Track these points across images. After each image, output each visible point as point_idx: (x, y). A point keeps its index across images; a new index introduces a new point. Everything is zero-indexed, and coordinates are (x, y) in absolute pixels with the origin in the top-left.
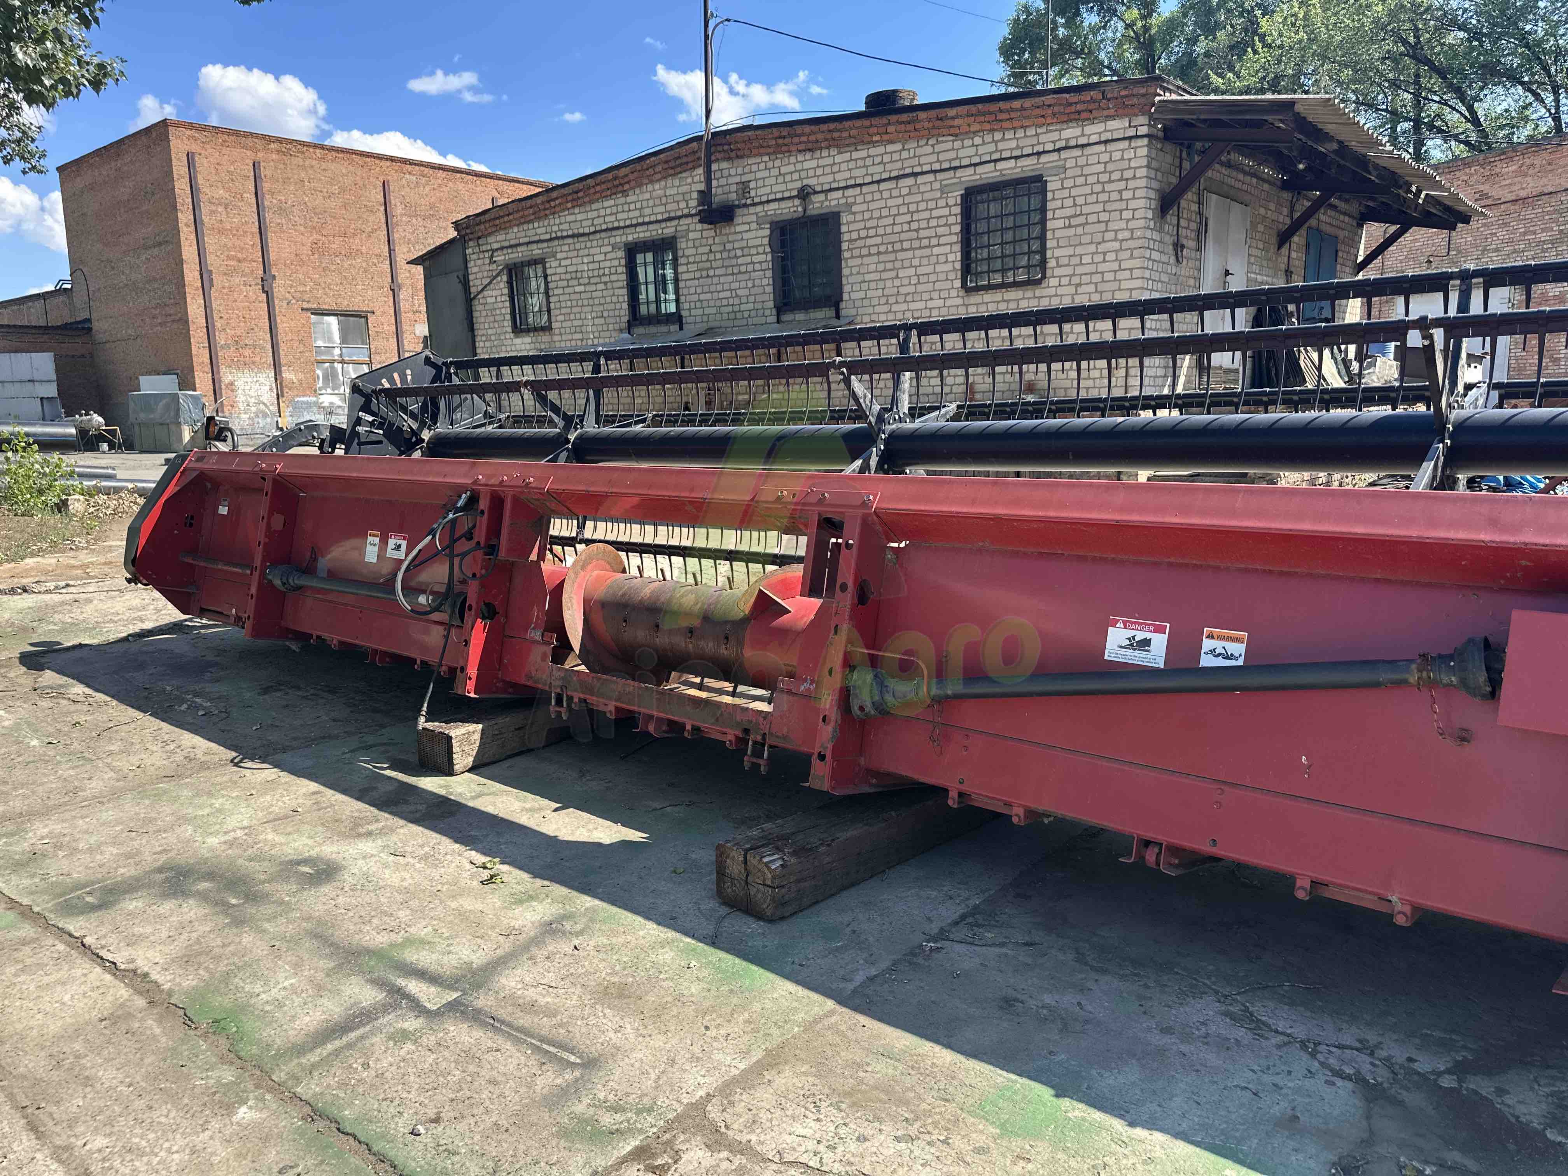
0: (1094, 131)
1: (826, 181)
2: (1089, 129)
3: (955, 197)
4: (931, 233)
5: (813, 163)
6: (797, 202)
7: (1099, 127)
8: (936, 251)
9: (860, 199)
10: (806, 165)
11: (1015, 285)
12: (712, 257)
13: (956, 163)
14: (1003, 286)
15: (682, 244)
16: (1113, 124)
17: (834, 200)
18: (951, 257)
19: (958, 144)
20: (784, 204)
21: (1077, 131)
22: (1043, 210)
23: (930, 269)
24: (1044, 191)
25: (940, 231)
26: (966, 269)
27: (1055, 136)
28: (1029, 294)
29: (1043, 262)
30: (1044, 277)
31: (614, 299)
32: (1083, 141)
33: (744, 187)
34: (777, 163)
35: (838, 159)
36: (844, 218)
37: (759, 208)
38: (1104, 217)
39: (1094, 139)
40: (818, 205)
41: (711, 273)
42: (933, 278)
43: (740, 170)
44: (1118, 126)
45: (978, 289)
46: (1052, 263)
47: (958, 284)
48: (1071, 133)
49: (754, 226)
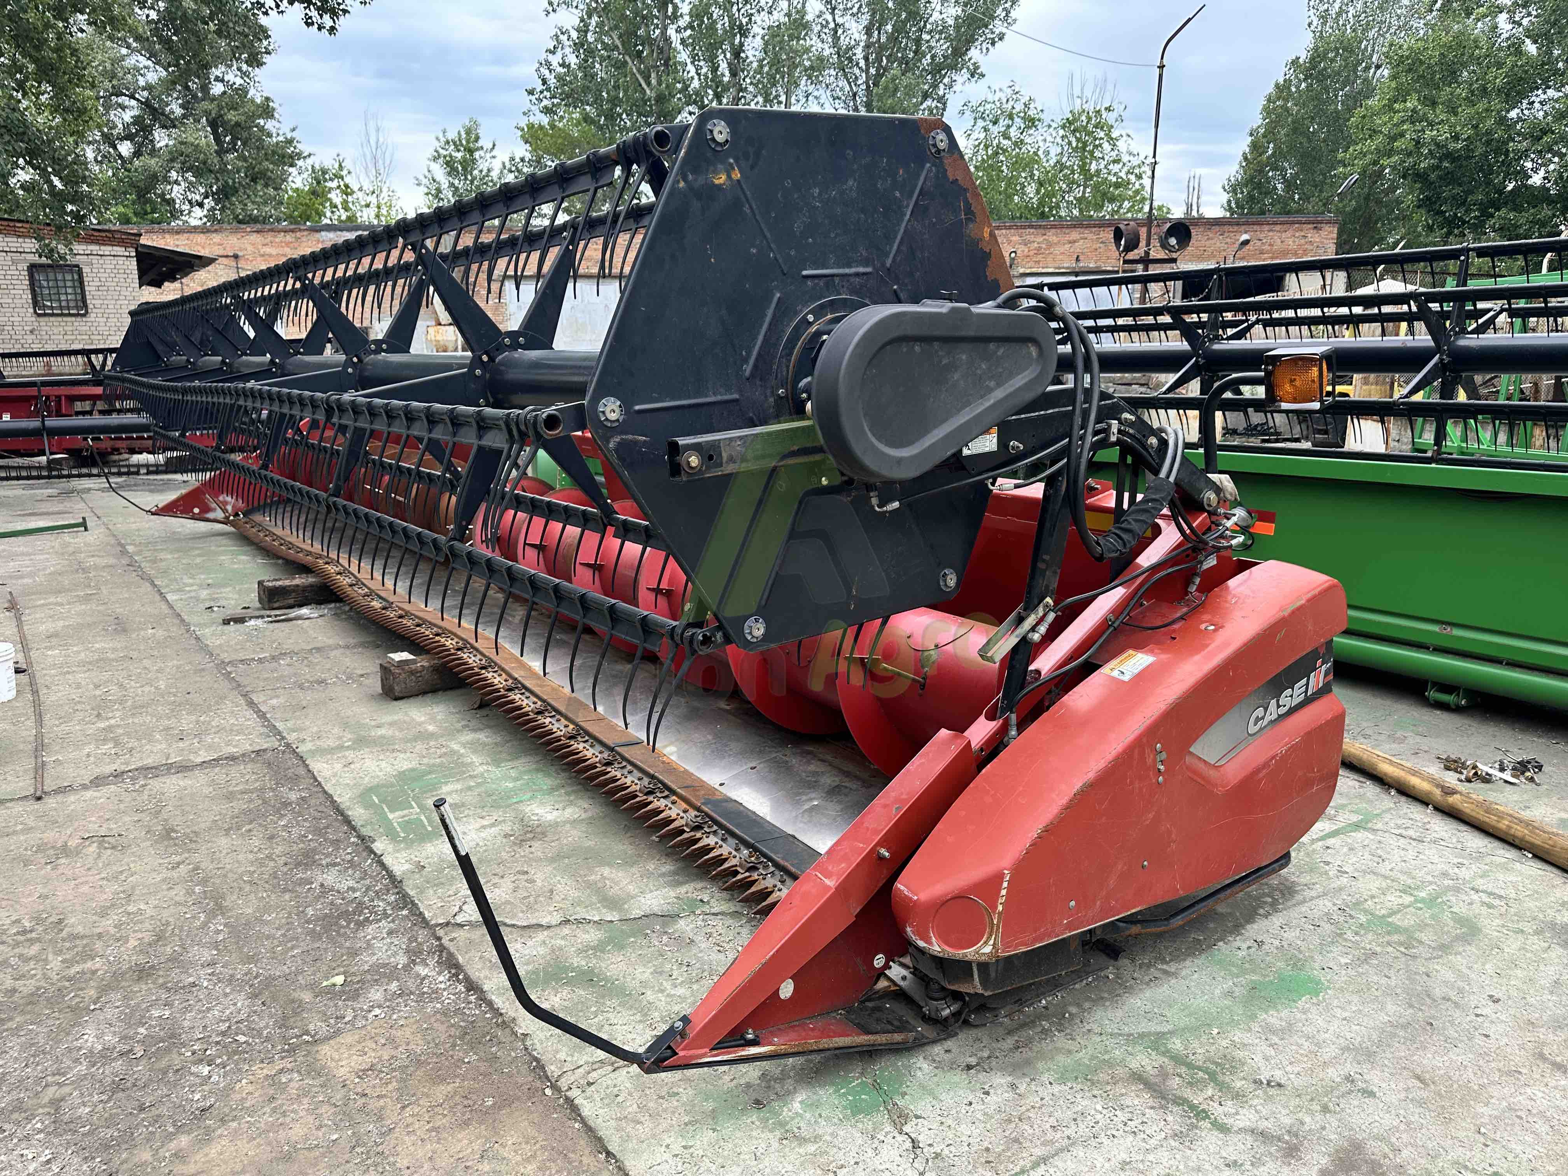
0: (107, 250)
2: (102, 248)
3: (25, 266)
4: (8, 282)
7: (110, 248)
8: (12, 292)
11: (70, 315)
13: (21, 250)
14: (62, 315)
16: (115, 248)
18: (24, 296)
19: (20, 240)
21: (97, 248)
22: (81, 282)
23: (10, 301)
24: (80, 273)
25: (14, 282)
26: (35, 303)
27: (84, 247)
28: (79, 319)
29: (85, 306)
30: (87, 312)
32: (101, 253)
38: (118, 288)
39: (107, 253)
42: (13, 306)
44: (119, 250)
45: (45, 315)
46: (91, 306)
47: (31, 310)
48: (94, 248)
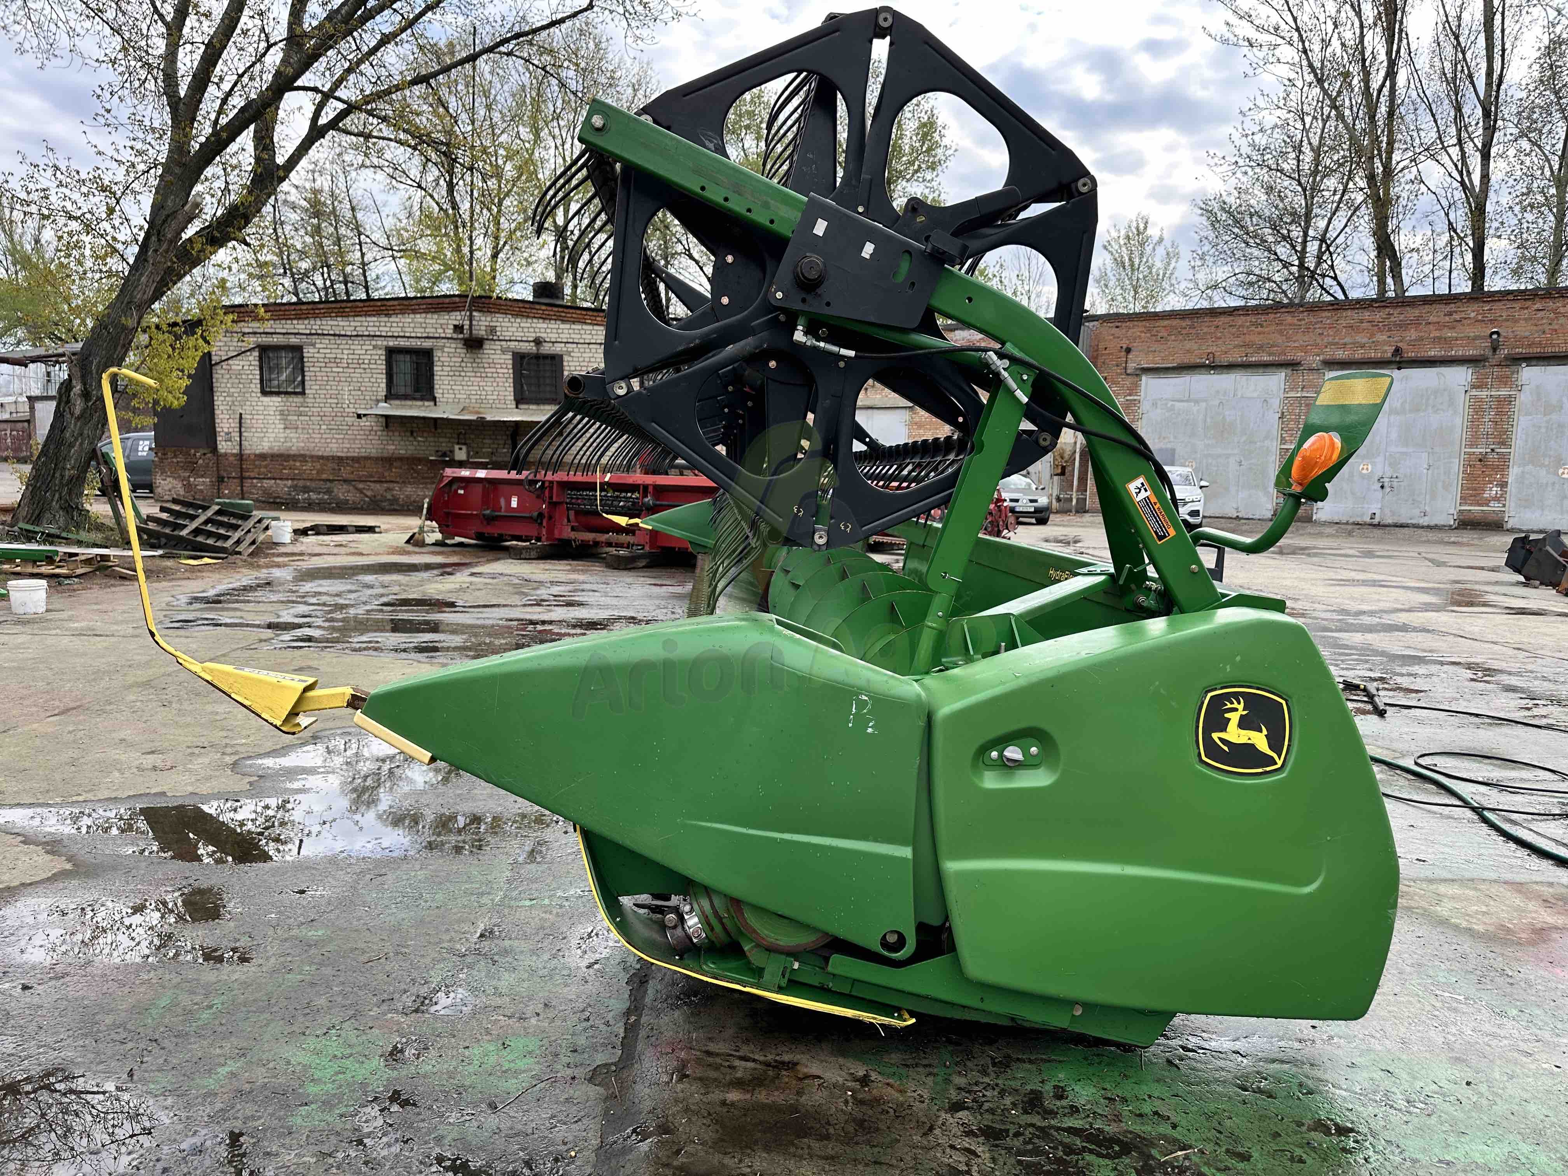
1: (553, 337)
5: (545, 326)
6: (532, 344)
9: (576, 350)
10: (539, 325)
12: (463, 364)
15: (437, 354)
17: (558, 349)
20: (521, 344)
31: (373, 380)
33: (492, 330)
34: (518, 320)
35: (562, 326)
36: (566, 358)
37: (504, 343)
40: (546, 349)
41: (463, 374)
43: (489, 319)
49: (499, 352)
